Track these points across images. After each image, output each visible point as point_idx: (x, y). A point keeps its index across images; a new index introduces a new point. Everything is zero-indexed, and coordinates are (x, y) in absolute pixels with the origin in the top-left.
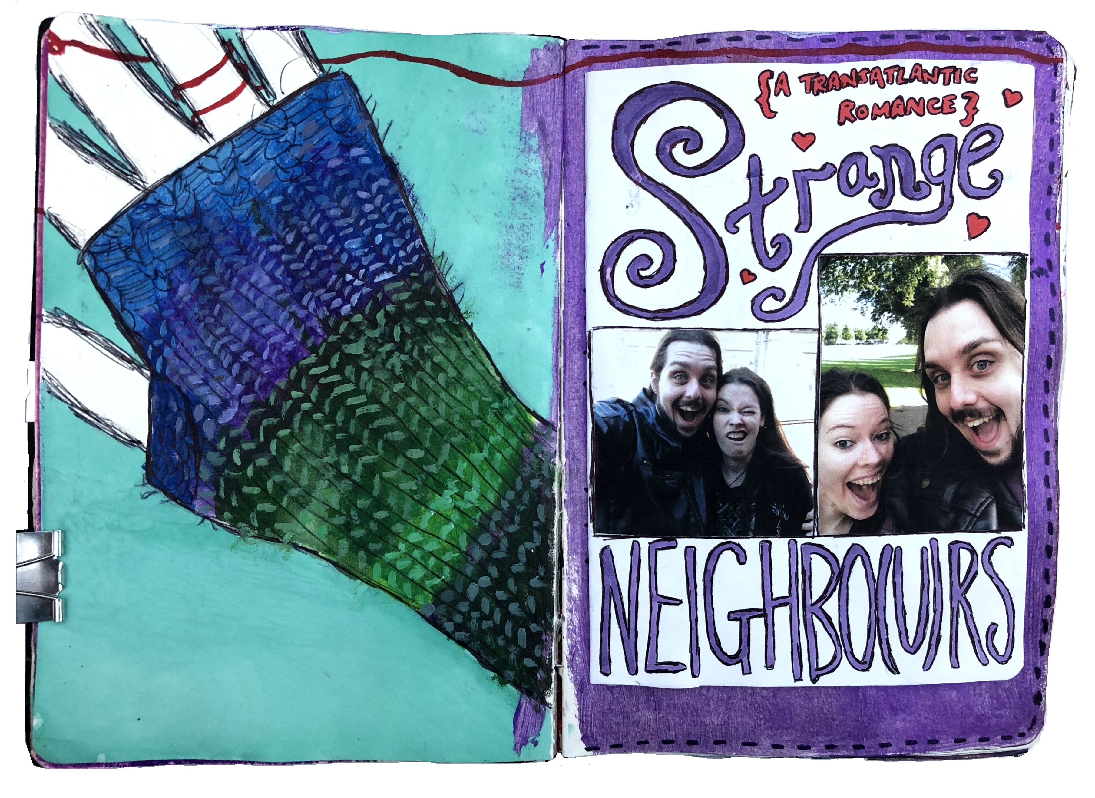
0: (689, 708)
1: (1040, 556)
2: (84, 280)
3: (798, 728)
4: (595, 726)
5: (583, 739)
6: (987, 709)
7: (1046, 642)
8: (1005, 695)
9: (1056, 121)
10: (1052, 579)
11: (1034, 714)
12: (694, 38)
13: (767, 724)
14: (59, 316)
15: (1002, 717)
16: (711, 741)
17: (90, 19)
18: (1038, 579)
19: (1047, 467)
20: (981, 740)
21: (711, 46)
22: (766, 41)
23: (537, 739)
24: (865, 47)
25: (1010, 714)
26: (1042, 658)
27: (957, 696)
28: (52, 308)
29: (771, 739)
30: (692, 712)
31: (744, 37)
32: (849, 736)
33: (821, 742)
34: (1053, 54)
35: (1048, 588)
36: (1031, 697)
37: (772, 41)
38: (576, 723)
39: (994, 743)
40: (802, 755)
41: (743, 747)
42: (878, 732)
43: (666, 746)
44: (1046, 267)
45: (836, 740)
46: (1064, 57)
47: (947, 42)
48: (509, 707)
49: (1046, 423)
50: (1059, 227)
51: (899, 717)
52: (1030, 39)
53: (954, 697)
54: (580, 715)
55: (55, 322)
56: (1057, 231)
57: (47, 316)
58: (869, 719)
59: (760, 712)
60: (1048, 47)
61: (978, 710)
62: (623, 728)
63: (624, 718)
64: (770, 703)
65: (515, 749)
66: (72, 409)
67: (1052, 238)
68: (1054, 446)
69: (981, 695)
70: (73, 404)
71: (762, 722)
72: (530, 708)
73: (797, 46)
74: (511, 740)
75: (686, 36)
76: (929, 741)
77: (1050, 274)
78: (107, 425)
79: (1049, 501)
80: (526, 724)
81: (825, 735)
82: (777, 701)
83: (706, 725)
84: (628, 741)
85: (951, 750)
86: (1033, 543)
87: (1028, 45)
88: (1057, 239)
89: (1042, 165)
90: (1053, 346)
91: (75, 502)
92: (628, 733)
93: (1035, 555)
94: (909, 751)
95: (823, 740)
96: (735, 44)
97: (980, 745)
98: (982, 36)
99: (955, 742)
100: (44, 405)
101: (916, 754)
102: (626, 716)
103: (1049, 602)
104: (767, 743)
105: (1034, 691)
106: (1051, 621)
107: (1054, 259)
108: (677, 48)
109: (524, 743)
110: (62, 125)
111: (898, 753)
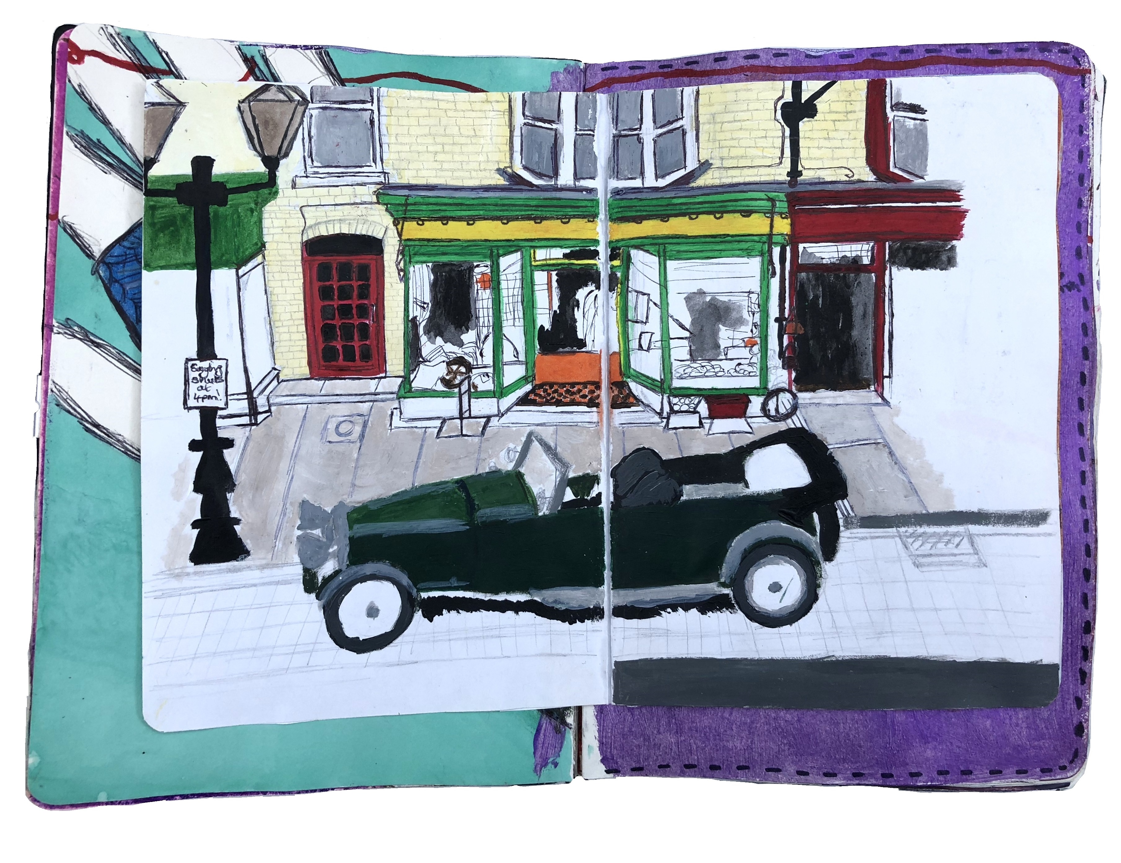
0: (711, 732)
1: (1078, 579)
2: (98, 291)
3: (823, 754)
4: (615, 748)
5: (602, 761)
6: (1024, 740)
7: (1087, 671)
8: (1043, 726)
9: (1085, 132)
10: (1090, 605)
11: (1075, 746)
12: (712, 58)
13: (791, 750)
14: (71, 328)
15: (1041, 748)
16: (734, 767)
17: (111, 30)
18: (1077, 603)
19: (1083, 487)
20: (1018, 772)
21: (728, 65)
22: (783, 58)
23: (558, 760)
24: (884, 63)
25: (1049, 746)
26: (1083, 687)
27: (991, 725)
28: (64, 319)
29: (796, 765)
30: (714, 735)
31: (761, 55)
32: (877, 764)
33: (847, 769)
34: (1080, 65)
35: (1088, 613)
36: (1072, 728)
37: (790, 59)
38: (596, 744)
39: (1032, 775)
40: (828, 783)
41: (767, 773)
42: (908, 761)
43: (688, 770)
44: (1077, 281)
45: (864, 768)
46: (1092, 68)
47: (968, 56)
48: (529, 728)
49: (1081, 441)
50: (1091, 240)
51: (930, 746)
52: (1055, 50)
53: (988, 726)
54: (599, 737)
55: (66, 333)
56: (1089, 245)
57: (58, 327)
58: (898, 746)
59: (784, 737)
60: (1075, 58)
61: (1014, 739)
62: (643, 751)
63: (644, 739)
64: (794, 728)
65: (535, 771)
66: (81, 424)
67: (1084, 250)
68: (1090, 465)
69: (1017, 725)
70: (83, 418)
71: (787, 747)
72: (550, 728)
73: (815, 63)
74: (530, 762)
75: (704, 55)
76: (962, 771)
77: (1082, 288)
78: (118, 441)
79: (1086, 522)
80: (546, 745)
81: (852, 763)
82: (801, 726)
83: (729, 750)
84: (649, 765)
85: (985, 782)
86: (1070, 565)
87: (1053, 57)
88: (1090, 252)
89: (1071, 177)
90: (1087, 362)
91: (80, 521)
92: (649, 757)
93: (1071, 578)
94: (941, 781)
95: (850, 768)
96: (752, 62)
97: (1017, 777)
98: (1005, 49)
99: (990, 773)
100: (51, 418)
101: (948, 785)
102: (647, 739)
103: (1089, 628)
104: (792, 769)
105: (1075, 722)
106: (1092, 648)
107: (1086, 273)
108: (695, 67)
109: (544, 764)
110: (80, 134)
111: (929, 783)
